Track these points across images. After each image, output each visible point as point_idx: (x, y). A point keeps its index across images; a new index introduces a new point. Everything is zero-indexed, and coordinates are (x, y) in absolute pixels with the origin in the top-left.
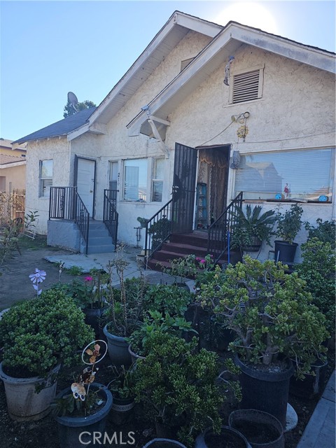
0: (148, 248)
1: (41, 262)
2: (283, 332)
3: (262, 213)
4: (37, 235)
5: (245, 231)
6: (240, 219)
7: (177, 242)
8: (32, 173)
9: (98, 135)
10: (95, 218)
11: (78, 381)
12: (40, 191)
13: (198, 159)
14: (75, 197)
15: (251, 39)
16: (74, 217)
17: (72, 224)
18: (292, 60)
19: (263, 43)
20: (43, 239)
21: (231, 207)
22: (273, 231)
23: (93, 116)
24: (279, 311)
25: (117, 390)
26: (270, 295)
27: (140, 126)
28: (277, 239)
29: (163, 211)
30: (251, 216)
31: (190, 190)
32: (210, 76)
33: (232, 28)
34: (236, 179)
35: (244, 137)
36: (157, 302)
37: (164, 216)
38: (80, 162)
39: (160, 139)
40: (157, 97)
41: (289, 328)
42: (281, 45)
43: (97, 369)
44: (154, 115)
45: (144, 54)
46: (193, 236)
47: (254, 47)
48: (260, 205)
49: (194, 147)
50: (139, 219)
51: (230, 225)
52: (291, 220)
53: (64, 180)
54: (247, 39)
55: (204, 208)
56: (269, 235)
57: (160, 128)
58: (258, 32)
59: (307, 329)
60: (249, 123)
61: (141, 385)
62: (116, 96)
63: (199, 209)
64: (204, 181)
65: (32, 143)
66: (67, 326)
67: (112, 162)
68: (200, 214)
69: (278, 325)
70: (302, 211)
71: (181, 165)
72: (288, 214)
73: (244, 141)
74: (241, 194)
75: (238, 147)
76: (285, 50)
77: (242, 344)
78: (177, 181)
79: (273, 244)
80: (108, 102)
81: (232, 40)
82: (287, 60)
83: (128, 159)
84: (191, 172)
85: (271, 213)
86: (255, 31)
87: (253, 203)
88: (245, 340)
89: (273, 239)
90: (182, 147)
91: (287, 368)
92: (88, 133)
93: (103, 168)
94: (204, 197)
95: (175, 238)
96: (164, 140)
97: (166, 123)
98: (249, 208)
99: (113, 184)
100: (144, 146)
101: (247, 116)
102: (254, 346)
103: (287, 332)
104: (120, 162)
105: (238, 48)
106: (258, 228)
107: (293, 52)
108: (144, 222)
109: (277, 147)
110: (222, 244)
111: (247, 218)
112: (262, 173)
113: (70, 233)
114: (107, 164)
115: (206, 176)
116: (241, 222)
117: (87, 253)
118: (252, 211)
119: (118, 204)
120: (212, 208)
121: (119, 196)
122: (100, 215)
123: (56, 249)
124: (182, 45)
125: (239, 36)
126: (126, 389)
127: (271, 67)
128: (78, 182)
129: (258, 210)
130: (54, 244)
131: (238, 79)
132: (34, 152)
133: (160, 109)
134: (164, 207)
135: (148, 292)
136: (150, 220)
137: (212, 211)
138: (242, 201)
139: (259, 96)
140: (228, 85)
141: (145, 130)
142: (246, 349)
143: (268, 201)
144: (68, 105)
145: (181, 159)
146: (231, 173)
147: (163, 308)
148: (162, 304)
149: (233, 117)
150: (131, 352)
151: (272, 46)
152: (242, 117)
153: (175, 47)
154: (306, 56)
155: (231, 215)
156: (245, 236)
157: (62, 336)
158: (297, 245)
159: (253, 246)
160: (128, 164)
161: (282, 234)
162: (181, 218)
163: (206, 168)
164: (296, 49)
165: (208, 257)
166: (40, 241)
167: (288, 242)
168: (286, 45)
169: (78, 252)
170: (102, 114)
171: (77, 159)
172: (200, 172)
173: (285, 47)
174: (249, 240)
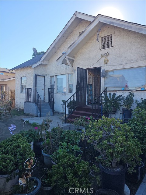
0: (66, 113)
1: (21, 121)
2: (119, 151)
3: (116, 96)
4: (20, 109)
5: (109, 104)
6: (107, 99)
7: (79, 110)
8: (18, 82)
9: (45, 65)
10: (45, 101)
11: (22, 177)
12: (21, 90)
13: (87, 74)
14: (36, 92)
15: (107, 21)
16: (35, 101)
17: (34, 104)
18: (126, 30)
19: (113, 23)
20: (23, 111)
21: (102, 94)
22: (121, 104)
23: (43, 57)
24: (116, 142)
25: (44, 180)
26: (113, 134)
27: (62, 60)
28: (123, 108)
29: (73, 97)
30: (112, 97)
31: (84, 87)
32: (91, 38)
33: (100, 17)
34: (104, 82)
35: (107, 63)
36: (66, 138)
37: (73, 99)
38: (38, 77)
39: (71, 66)
40: (69, 48)
41: (121, 149)
42: (120, 23)
43: (32, 171)
44: (68, 56)
45: (63, 30)
46: (86, 107)
47: (109, 25)
48: (115, 93)
49: (85, 69)
50: (62, 101)
51: (102, 102)
52: (129, 99)
53: (30, 85)
54: (106, 22)
55: (91, 95)
56: (120, 106)
57: (71, 61)
58: (110, 18)
59: (130, 150)
60: (109, 57)
61: (55, 178)
62: (52, 49)
63: (89, 95)
64: (91, 83)
65: (17, 70)
66: (20, 151)
67: (51, 77)
68: (90, 97)
69: (117, 149)
70: (134, 95)
71: (80, 77)
72: (127, 97)
73: (107, 65)
74: (107, 88)
75: (105, 68)
76: (122, 25)
77: (102, 157)
78: (78, 83)
79: (122, 110)
80: (49, 51)
81: (100, 22)
82: (124, 29)
83: (58, 75)
84: (84, 80)
85: (120, 96)
86: (109, 18)
87: (112, 92)
88: (103, 156)
89: (122, 108)
90: (80, 69)
91: (124, 168)
92: (41, 64)
93: (48, 79)
94: (91, 90)
95: (79, 109)
96: (73, 67)
97: (73, 59)
98: (110, 94)
99: (52, 86)
100: (64, 69)
101: (108, 54)
102: (107, 158)
103: (120, 152)
104: (55, 76)
105: (102, 26)
106: (114, 103)
107: (126, 26)
108: (65, 102)
109: (121, 67)
110: (99, 111)
111: (109, 99)
112: (118, 79)
113: (33, 108)
114: (49, 77)
115: (92, 81)
116: (107, 101)
117: (41, 116)
118: (112, 95)
119: (54, 94)
120: (95, 95)
121: (55, 91)
122: (46, 100)
123: (28, 115)
124: (79, 25)
125: (102, 20)
126: (48, 180)
127: (117, 33)
128: (37, 86)
129: (114, 95)
130: (27, 113)
131: (103, 39)
132: (19, 74)
133: (70, 53)
134: (73, 95)
135: (62, 133)
136: (67, 101)
137: (95, 96)
138: (107, 91)
139: (113, 45)
140: (98, 41)
141: (64, 62)
142: (104, 160)
143: (119, 91)
144: (34, 53)
145: (80, 74)
146: (102, 79)
147: (69, 141)
148: (68, 139)
149: (101, 55)
150: (52, 162)
151: (116, 24)
152: (106, 55)
153: (77, 27)
154: (131, 27)
155: (102, 98)
156: (109, 107)
157: (18, 156)
158: (132, 110)
159: (112, 111)
160: (58, 77)
161: (125, 105)
162: (81, 100)
163: (91, 77)
164: (127, 24)
165: (91, 117)
166: (21, 112)
167: (128, 109)
168: (123, 23)
169: (37, 116)
170: (46, 56)
171: (36, 76)
172: (89, 79)
173: (122, 24)
174: (110, 109)
